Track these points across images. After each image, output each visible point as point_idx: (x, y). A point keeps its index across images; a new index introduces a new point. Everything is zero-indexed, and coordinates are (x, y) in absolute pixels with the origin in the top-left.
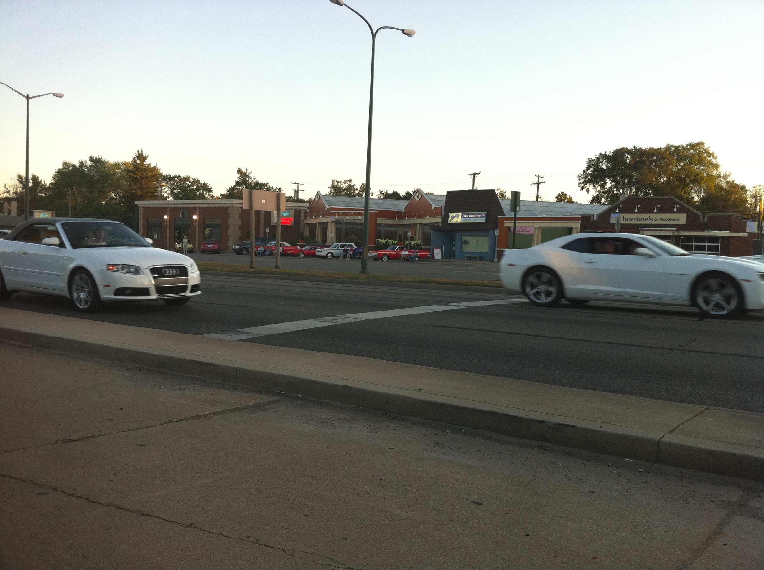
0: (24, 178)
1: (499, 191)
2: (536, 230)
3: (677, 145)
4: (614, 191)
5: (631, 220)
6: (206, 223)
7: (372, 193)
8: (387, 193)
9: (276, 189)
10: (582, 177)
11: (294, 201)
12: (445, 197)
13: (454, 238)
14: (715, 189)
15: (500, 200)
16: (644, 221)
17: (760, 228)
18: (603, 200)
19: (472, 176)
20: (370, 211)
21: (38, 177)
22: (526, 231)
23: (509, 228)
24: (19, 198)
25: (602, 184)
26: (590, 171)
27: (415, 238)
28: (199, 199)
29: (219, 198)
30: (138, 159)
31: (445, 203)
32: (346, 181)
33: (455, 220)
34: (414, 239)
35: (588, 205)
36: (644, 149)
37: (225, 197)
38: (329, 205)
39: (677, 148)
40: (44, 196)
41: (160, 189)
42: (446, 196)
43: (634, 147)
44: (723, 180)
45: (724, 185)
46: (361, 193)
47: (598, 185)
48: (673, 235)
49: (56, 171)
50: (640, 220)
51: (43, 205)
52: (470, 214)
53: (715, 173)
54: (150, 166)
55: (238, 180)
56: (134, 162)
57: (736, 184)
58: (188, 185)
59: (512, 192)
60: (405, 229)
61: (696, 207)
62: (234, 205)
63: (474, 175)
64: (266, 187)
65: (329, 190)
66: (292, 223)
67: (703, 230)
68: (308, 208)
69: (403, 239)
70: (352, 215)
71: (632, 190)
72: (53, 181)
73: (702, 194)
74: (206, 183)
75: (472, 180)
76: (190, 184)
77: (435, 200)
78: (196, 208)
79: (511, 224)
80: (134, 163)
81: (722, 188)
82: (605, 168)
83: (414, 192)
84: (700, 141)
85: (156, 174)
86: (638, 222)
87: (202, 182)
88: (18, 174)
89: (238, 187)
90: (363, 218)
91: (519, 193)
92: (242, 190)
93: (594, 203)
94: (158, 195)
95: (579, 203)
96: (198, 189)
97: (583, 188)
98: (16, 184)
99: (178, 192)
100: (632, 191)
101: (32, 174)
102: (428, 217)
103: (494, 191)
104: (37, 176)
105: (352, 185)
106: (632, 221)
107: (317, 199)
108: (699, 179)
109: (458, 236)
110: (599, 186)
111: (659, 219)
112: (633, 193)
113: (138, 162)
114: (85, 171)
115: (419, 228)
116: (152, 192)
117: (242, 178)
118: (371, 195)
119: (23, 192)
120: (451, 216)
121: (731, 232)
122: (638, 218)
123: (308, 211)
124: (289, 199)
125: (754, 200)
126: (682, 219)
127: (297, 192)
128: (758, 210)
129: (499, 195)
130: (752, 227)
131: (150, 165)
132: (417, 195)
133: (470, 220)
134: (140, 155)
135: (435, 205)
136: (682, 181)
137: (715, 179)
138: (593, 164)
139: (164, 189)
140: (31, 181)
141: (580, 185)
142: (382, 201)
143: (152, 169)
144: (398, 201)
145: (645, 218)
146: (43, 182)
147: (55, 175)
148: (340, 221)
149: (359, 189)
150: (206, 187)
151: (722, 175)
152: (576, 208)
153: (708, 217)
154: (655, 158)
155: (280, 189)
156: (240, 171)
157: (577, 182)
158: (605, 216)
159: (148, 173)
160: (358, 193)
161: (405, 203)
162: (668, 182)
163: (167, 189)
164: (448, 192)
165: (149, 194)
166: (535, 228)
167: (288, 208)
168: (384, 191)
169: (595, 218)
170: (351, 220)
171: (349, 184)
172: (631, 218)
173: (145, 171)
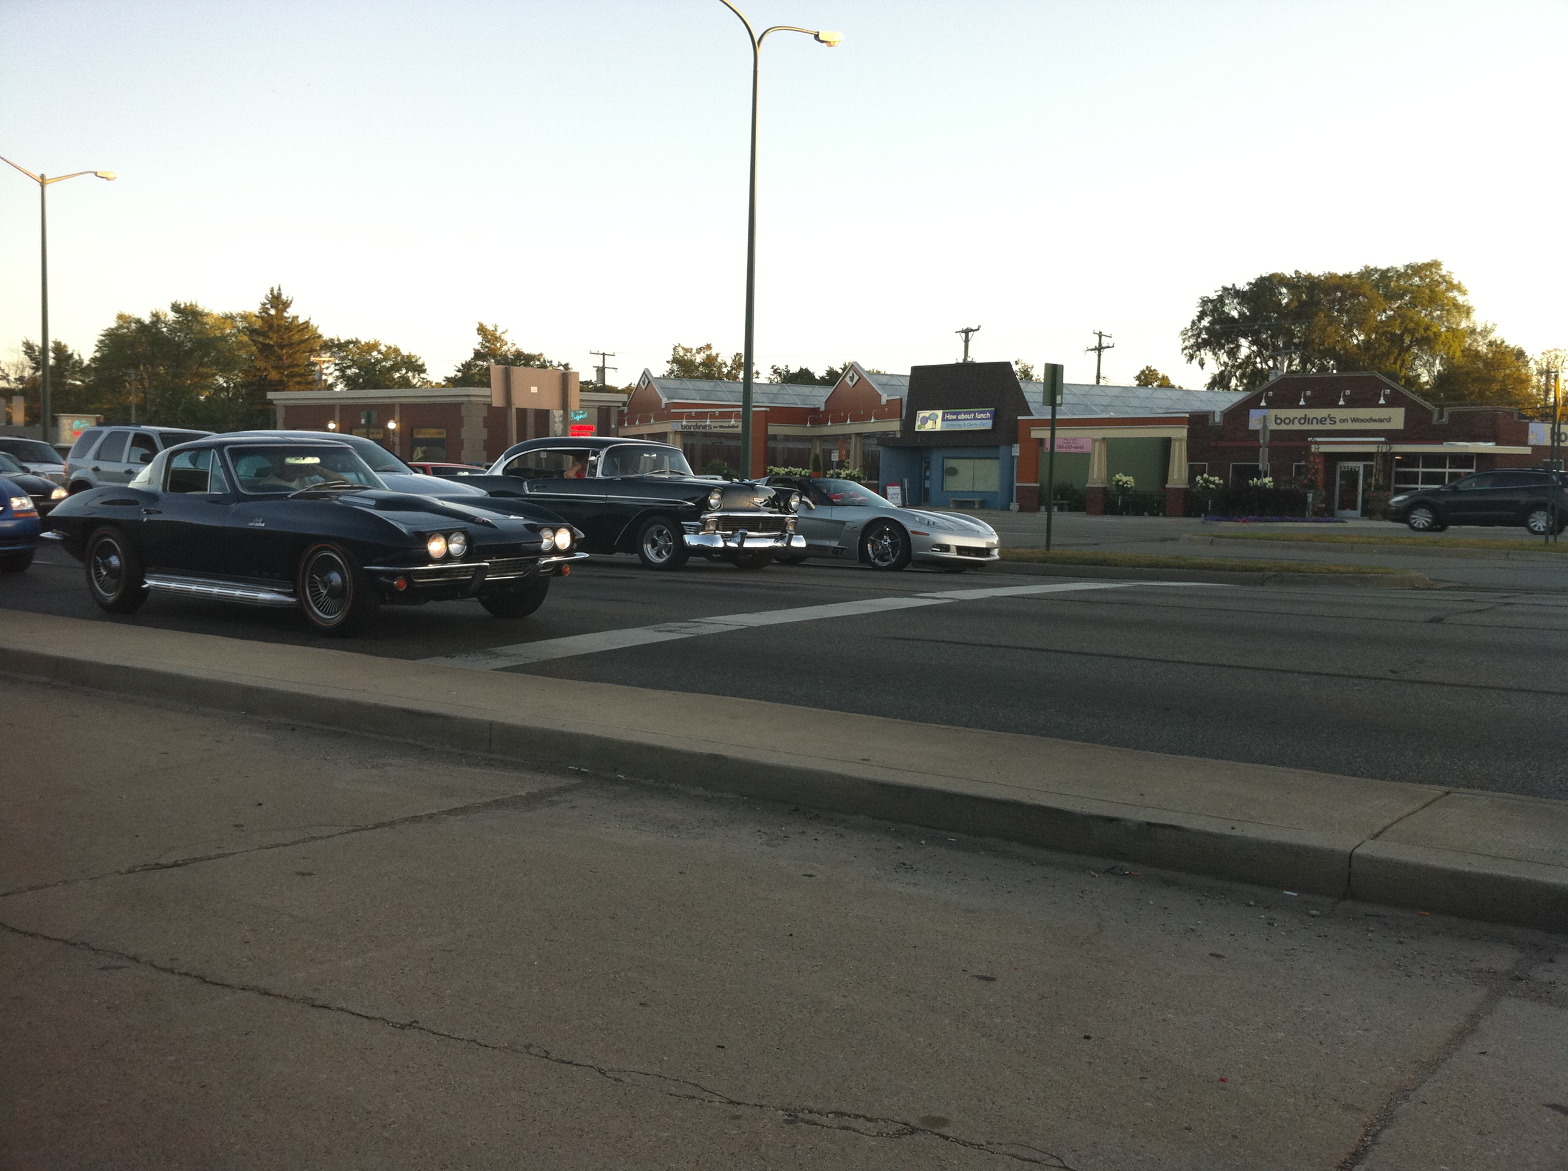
0: (36, 348)
1: (1019, 366)
2: (1097, 444)
3: (1383, 266)
4: (1256, 363)
5: (1292, 421)
6: (415, 436)
7: (758, 373)
8: (788, 372)
9: (559, 366)
10: (1190, 334)
11: (597, 390)
12: (909, 378)
13: (929, 463)
14: (1464, 356)
15: (1020, 384)
16: (1317, 423)
17: (1555, 435)
18: (1234, 382)
19: (963, 335)
20: (754, 409)
21: (65, 346)
22: (1077, 448)
23: (1041, 441)
24: (29, 391)
25: (1233, 348)
26: (1205, 322)
27: (848, 463)
28: (398, 388)
29: (443, 386)
30: (272, 307)
31: (907, 391)
32: (700, 349)
33: (929, 427)
34: (845, 466)
35: (1203, 393)
36: (1317, 276)
37: (453, 384)
38: (669, 398)
39: (1384, 274)
40: (78, 385)
41: (318, 368)
42: (912, 377)
43: (1296, 272)
44: (1479, 338)
45: (1483, 349)
46: (734, 372)
47: (1223, 351)
48: (1378, 453)
49: (103, 333)
50: (1311, 422)
51: (77, 404)
52: (960, 413)
53: (1464, 324)
54: (298, 322)
55: (478, 347)
56: (263, 312)
57: (1507, 347)
58: (377, 358)
59: (1047, 365)
60: (827, 446)
61: (1425, 395)
62: (472, 399)
63: (967, 332)
64: (537, 363)
65: (669, 366)
67: (1439, 440)
68: (624, 404)
69: (822, 466)
70: (716, 418)
71: (1293, 361)
72: (98, 355)
73: (1438, 367)
74: (413, 354)
75: (964, 344)
76: (380, 356)
77: (886, 385)
78: (393, 405)
79: (1044, 434)
80: (263, 314)
81: (1477, 354)
82: (1236, 317)
83: (844, 370)
84: (1434, 259)
85: (308, 339)
86: (1306, 427)
87: (405, 352)
88: (25, 341)
89: (480, 363)
90: (740, 424)
91: (1062, 366)
92: (488, 369)
93: (1216, 389)
94: (314, 381)
95: (1184, 389)
96: (396, 367)
97: (1191, 357)
98: (21, 360)
99: (355, 373)
100: (1294, 363)
101: (54, 340)
102: (872, 421)
103: (1008, 365)
104: (63, 344)
105: (714, 354)
106: (1293, 424)
107: (644, 384)
108: (1432, 337)
109: (936, 458)
110: (1225, 354)
111: (1350, 421)
112: (1293, 368)
113: (273, 312)
114: (163, 332)
115: (856, 442)
116: (300, 375)
117: (487, 344)
118: (755, 376)
119: (35, 378)
120: (924, 417)
121: (1496, 445)
122: (1305, 419)
123: (626, 409)
124: (585, 386)
125: (1543, 379)
126: (1396, 418)
127: (601, 371)
128: (1552, 400)
129: (1019, 374)
130: (1540, 433)
131: (296, 318)
132: (850, 374)
133: (960, 426)
134: (276, 298)
135: (888, 396)
136: (1396, 340)
137: (1464, 337)
138: (1212, 307)
139: (327, 368)
140: (51, 354)
141: (1186, 352)
142: (778, 387)
143: (301, 327)
144: (810, 389)
145: (1318, 418)
146: (76, 357)
147: (101, 342)
148: (692, 430)
149: (729, 365)
150: (412, 363)
151: (1478, 330)
152: (1179, 400)
153: (1449, 414)
154: (1339, 294)
155: (566, 366)
156: (482, 330)
157: (1180, 345)
158: (1238, 414)
159: (293, 335)
160: (729, 372)
161: (827, 392)
162: (1367, 344)
163: (332, 368)
164: (914, 369)
165: (296, 380)
166: (1095, 441)
167: (585, 403)
168: (782, 367)
169: (1217, 419)
170: (715, 427)
171: (708, 353)
172: (1292, 418)
173: (287, 331)
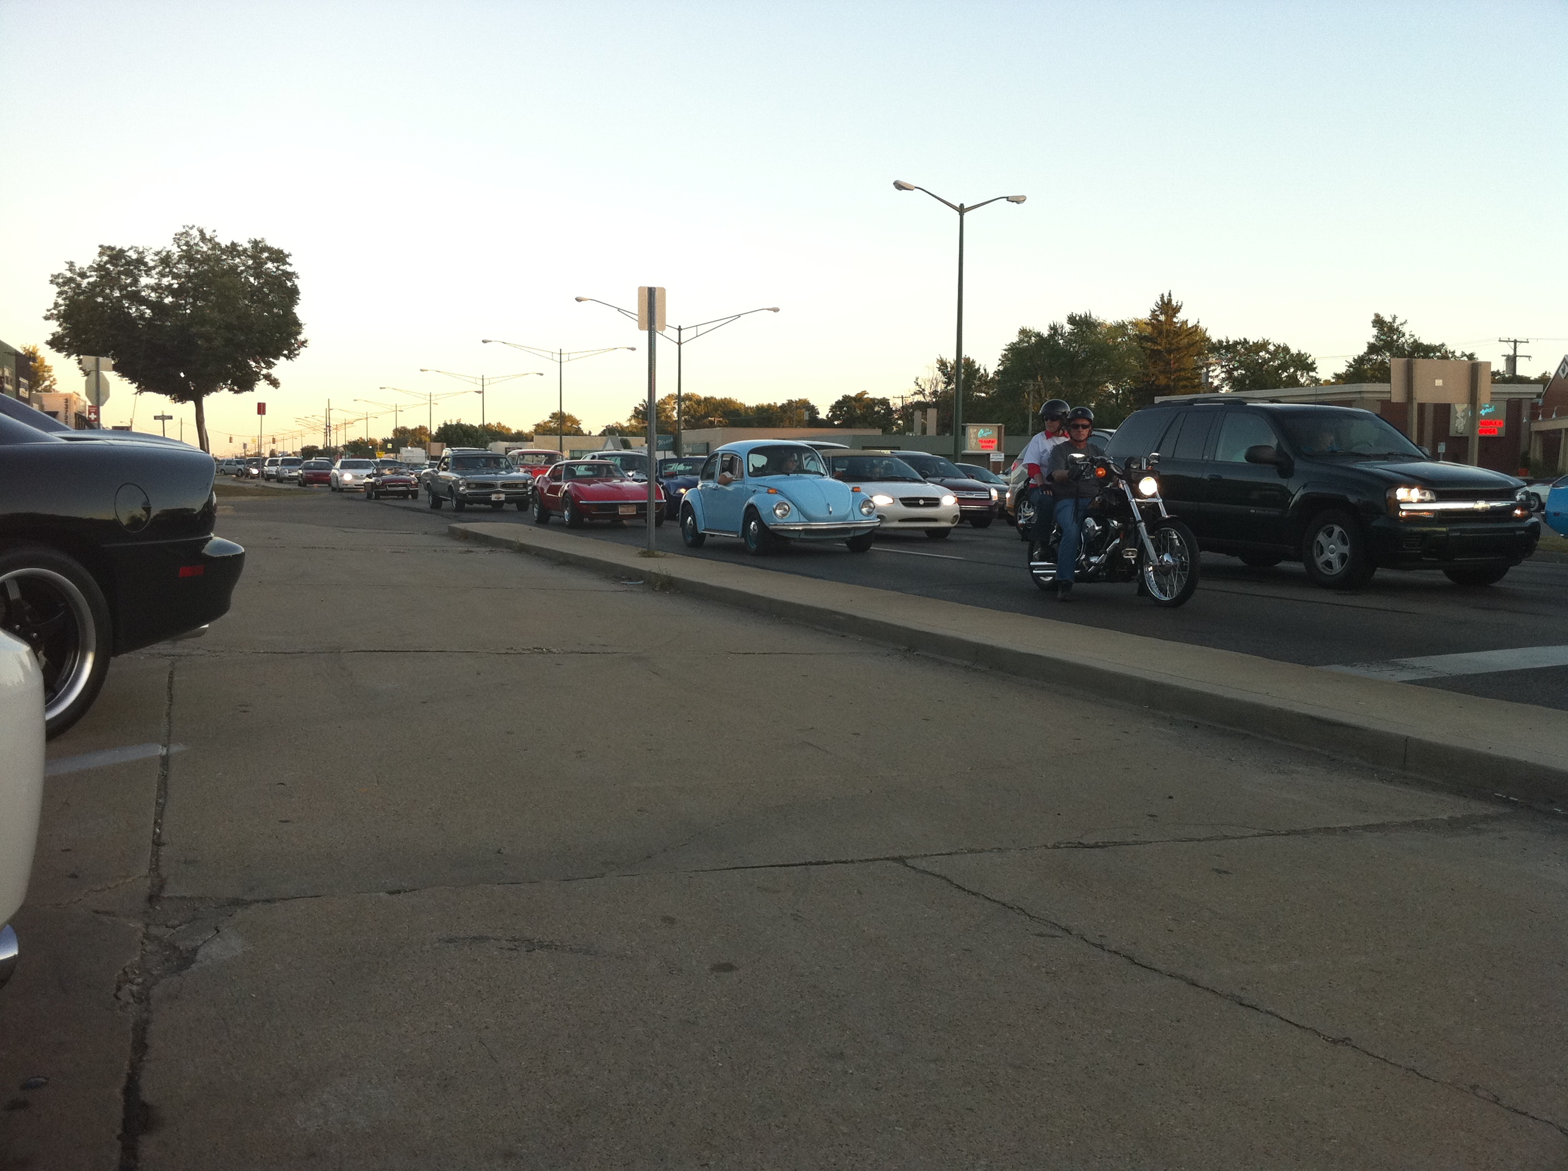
9: (1462, 356)
11: (1505, 381)
21: (973, 362)
24: (942, 403)
28: (1285, 387)
29: (1333, 383)
37: (1342, 379)
40: (984, 397)
41: (1205, 370)
49: (1006, 347)
51: (980, 414)
54: (1187, 326)
55: (1372, 340)
56: (1153, 318)
58: (1264, 358)
62: (1365, 395)
64: (1438, 354)
66: (1500, 430)
68: (1539, 395)
72: (1001, 368)
74: (1303, 352)
76: (1267, 355)
80: (1151, 320)
85: (1196, 342)
87: (1294, 351)
88: (939, 358)
89: (1374, 357)
92: (1383, 362)
94: (1200, 384)
96: (1284, 367)
98: (935, 376)
99: (1242, 374)
101: (966, 356)
104: (971, 360)
107: (1564, 372)
113: (1162, 318)
114: (1060, 344)
116: (1188, 378)
117: (1382, 337)
119: (947, 392)
123: (1540, 401)
124: (1495, 377)
127: (1512, 360)
131: (1184, 322)
134: (1166, 304)
139: (1213, 371)
140: (963, 370)
143: (1189, 331)
147: (1004, 356)
150: (1301, 361)
155: (1471, 357)
156: (1378, 322)
159: (1181, 339)
163: (1219, 371)
165: (1185, 383)
167: (1494, 396)
173: (1176, 336)
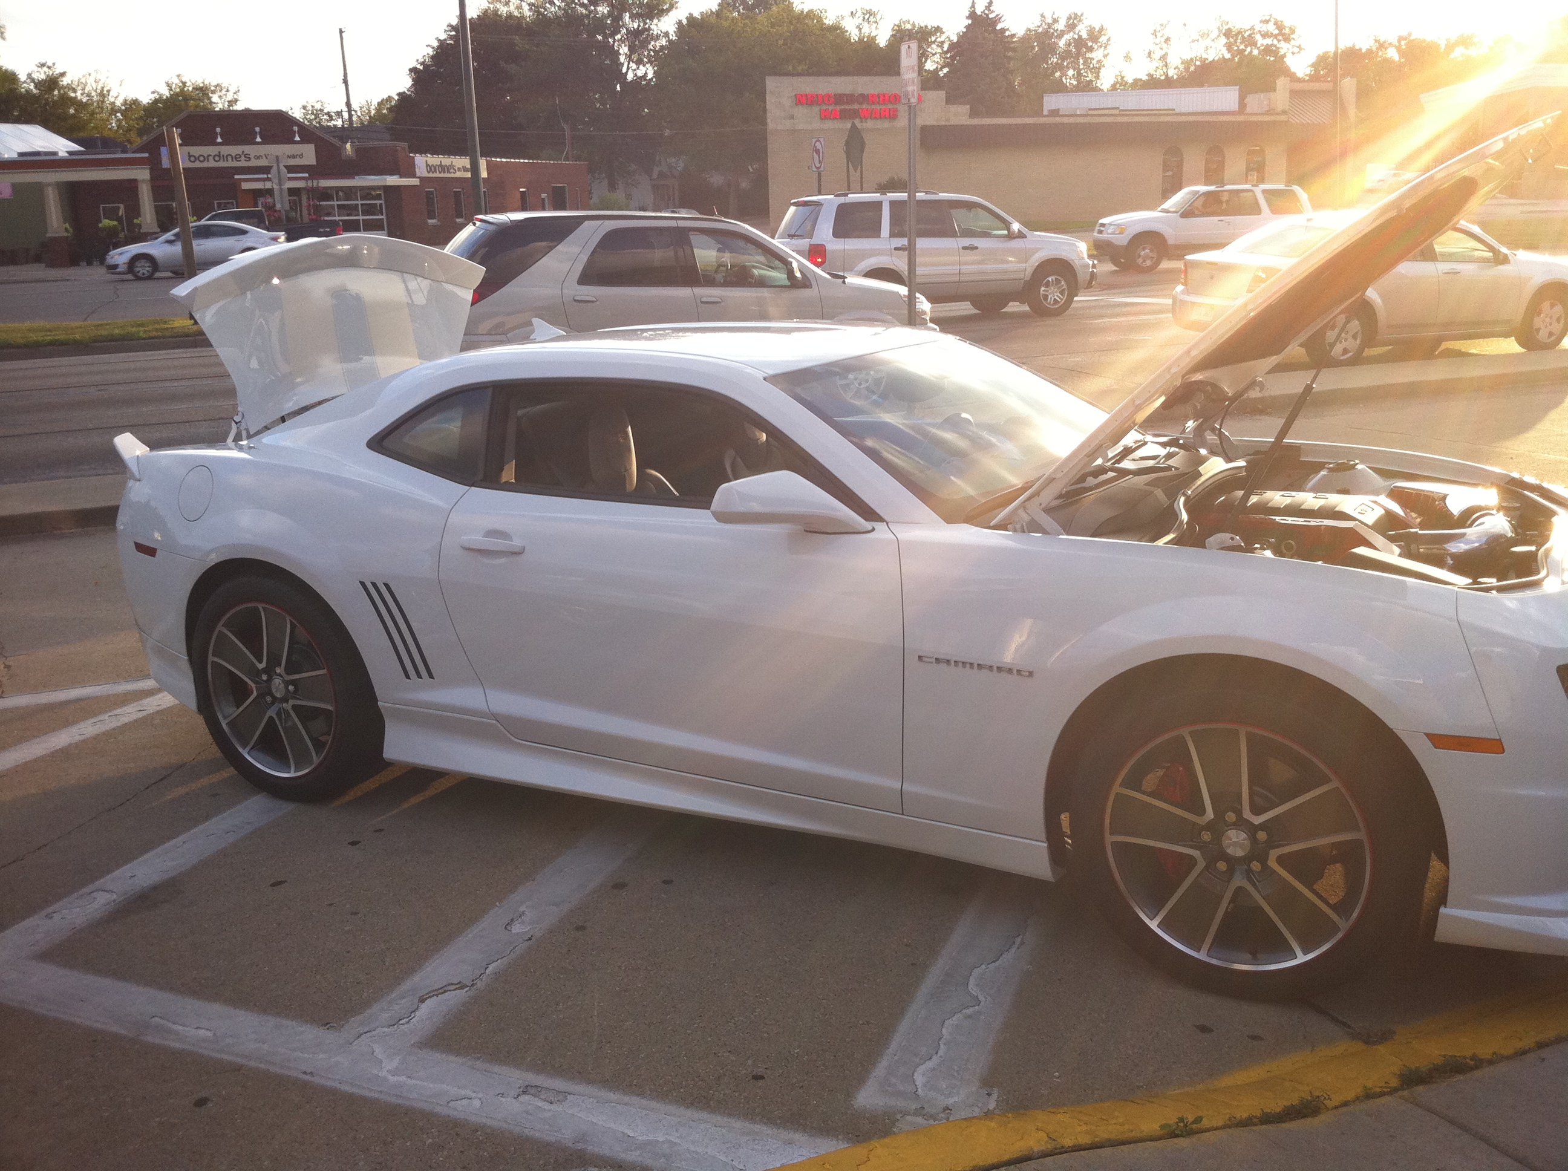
5: (206, 158)
16: (233, 161)
50: (225, 158)
67: (351, 175)
86: (222, 164)
106: (208, 161)
111: (264, 158)
122: (219, 156)
126: (310, 154)
145: (234, 155)
153: (356, 149)
172: (206, 156)
